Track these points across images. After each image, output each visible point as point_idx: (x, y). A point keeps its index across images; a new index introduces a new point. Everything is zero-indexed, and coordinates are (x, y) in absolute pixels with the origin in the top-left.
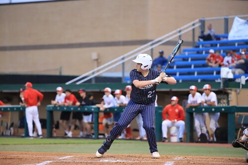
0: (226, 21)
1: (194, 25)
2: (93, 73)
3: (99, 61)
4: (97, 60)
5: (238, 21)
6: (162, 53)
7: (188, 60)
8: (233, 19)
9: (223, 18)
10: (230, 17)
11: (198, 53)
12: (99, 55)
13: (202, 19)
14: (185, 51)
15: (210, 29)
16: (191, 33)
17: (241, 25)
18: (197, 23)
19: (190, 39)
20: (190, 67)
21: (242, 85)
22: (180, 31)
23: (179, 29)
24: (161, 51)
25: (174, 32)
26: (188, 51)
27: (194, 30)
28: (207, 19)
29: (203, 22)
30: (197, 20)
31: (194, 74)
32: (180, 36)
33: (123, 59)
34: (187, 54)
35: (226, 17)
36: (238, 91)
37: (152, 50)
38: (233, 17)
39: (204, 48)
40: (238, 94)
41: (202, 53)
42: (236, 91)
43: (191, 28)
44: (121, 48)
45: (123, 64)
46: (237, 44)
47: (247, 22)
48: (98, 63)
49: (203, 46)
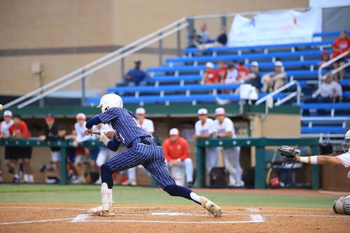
0: (224, 20)
1: (179, 25)
3: (43, 75)
4: (40, 73)
5: (241, 21)
6: (138, 64)
7: (173, 74)
8: (233, 18)
9: (218, 16)
10: (228, 15)
11: (187, 64)
12: (42, 66)
13: (191, 17)
14: (168, 61)
16: (175, 37)
17: (244, 26)
18: (183, 23)
19: (174, 45)
20: (178, 83)
21: (269, 109)
22: (160, 34)
23: (159, 31)
25: (154, 34)
26: (173, 61)
27: (179, 32)
28: (196, 17)
29: (191, 22)
30: (183, 19)
31: (184, 93)
32: (161, 41)
33: (83, 72)
34: (171, 65)
35: (224, 16)
36: (263, 116)
37: (123, 60)
38: (232, 14)
39: (194, 58)
40: (262, 121)
41: (193, 64)
42: (260, 117)
43: (176, 30)
44: (75, 57)
45: (83, 79)
46: (240, 53)
47: (253, 22)
48: (41, 78)
49: (193, 55)
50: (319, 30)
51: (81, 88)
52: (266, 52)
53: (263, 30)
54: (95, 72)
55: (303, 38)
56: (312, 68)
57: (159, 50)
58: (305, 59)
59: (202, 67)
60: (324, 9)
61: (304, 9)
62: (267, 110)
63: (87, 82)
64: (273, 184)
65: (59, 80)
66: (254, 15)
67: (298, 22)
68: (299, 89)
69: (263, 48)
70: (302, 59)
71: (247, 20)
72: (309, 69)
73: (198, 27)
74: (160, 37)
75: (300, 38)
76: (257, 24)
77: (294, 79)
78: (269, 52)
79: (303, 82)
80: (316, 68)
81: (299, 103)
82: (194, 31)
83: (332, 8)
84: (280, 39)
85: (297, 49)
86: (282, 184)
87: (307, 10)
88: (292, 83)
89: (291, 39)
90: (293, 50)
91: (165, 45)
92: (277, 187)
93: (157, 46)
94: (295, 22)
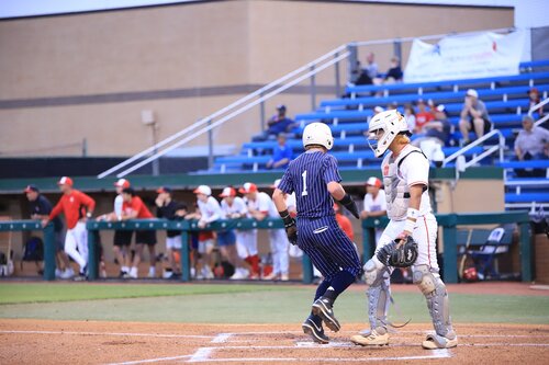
0: (398, 47)
1: (337, 55)
2: (155, 152)
3: (157, 126)
4: (153, 124)
5: (421, 47)
6: (282, 110)
8: (410, 43)
9: (390, 41)
10: (404, 39)
11: (349, 108)
12: (155, 115)
13: (353, 44)
14: (324, 105)
15: (371, 62)
16: (333, 71)
17: (425, 54)
18: (342, 52)
19: (332, 82)
21: (460, 173)
22: (312, 68)
23: (310, 65)
24: (279, 106)
25: (303, 68)
26: (330, 104)
27: (337, 64)
28: (360, 44)
29: (353, 50)
30: (343, 47)
31: (347, 149)
32: (313, 77)
33: (210, 122)
34: (328, 110)
35: (397, 40)
36: (453, 183)
37: (262, 104)
38: (409, 39)
39: (359, 100)
40: (452, 189)
41: (357, 108)
42: (448, 184)
43: (333, 62)
44: (199, 101)
45: (210, 132)
46: (420, 91)
47: (437, 50)
48: (154, 130)
49: (357, 96)
50: (528, 59)
51: (207, 143)
52: (456, 89)
53: (452, 59)
54: (225, 122)
55: (505, 69)
56: (519, 110)
57: (311, 89)
58: (509, 99)
59: (369, 111)
60: (533, 30)
61: (506, 30)
62: (458, 175)
63: (214, 136)
64: (469, 276)
65: (179, 134)
66: (440, 39)
67: (498, 47)
68: (502, 141)
69: (452, 83)
70: (505, 98)
71: (429, 47)
72: (515, 112)
73: (362, 58)
74: (312, 73)
75: (501, 69)
76: (442, 52)
77: (495, 128)
78: (460, 90)
79: (508, 131)
80: (525, 111)
81: (502, 159)
82: (358, 63)
83: (544, 28)
84: (474, 72)
85: (498, 85)
86: (481, 276)
87: (510, 32)
88: (493, 132)
89: (489, 70)
90: (493, 86)
91: (318, 82)
92: (475, 280)
93: (308, 83)
94: (494, 48)
